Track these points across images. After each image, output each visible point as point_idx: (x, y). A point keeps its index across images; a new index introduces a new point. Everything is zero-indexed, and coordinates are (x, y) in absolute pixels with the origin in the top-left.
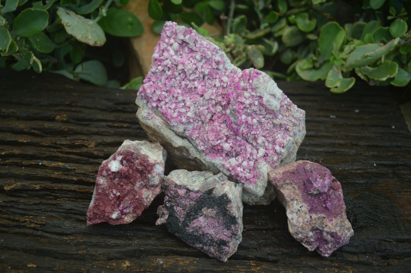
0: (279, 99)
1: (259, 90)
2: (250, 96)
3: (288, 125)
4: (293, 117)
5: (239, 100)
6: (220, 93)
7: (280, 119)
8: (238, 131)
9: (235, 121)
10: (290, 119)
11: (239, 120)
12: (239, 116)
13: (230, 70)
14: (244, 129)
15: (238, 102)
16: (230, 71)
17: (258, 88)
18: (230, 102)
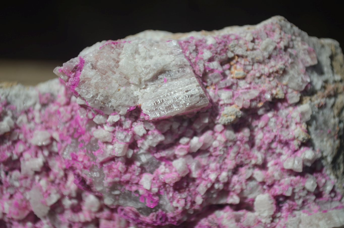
0: (182, 67)
1: (114, 102)
2: (111, 129)
3: (263, 92)
4: (260, 62)
5: (101, 159)
6: (62, 174)
7: (230, 101)
8: (166, 219)
9: (140, 205)
10: (258, 75)
11: (143, 197)
12: (134, 188)
13: (35, 104)
14: (175, 204)
15: (102, 163)
16: (38, 106)
17: (107, 98)
18: (88, 183)
